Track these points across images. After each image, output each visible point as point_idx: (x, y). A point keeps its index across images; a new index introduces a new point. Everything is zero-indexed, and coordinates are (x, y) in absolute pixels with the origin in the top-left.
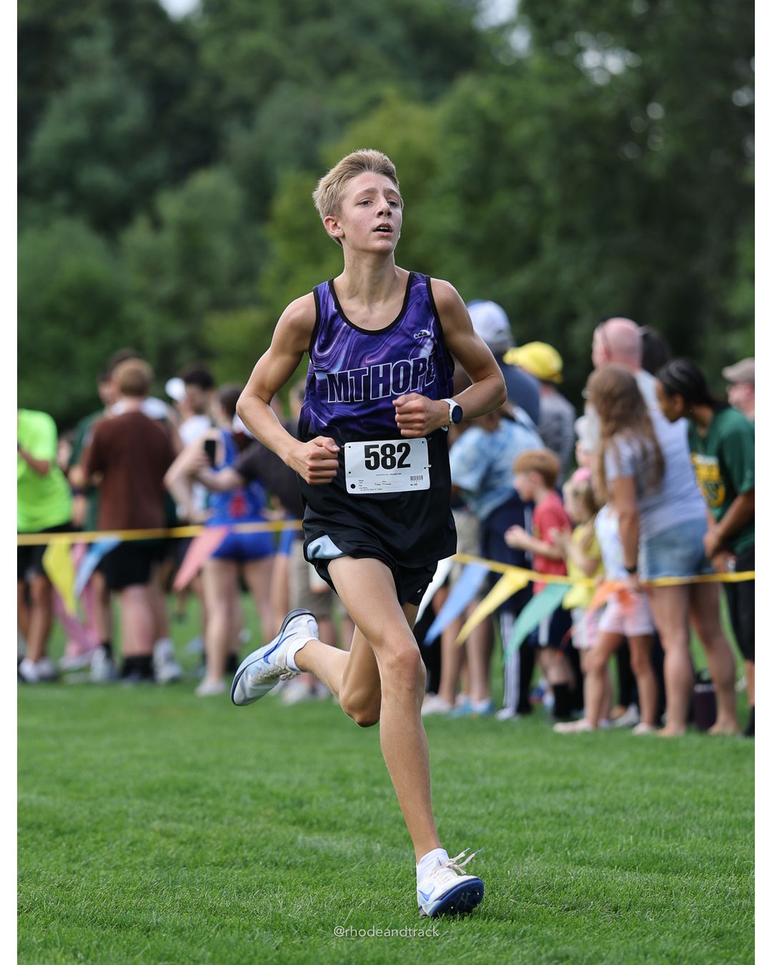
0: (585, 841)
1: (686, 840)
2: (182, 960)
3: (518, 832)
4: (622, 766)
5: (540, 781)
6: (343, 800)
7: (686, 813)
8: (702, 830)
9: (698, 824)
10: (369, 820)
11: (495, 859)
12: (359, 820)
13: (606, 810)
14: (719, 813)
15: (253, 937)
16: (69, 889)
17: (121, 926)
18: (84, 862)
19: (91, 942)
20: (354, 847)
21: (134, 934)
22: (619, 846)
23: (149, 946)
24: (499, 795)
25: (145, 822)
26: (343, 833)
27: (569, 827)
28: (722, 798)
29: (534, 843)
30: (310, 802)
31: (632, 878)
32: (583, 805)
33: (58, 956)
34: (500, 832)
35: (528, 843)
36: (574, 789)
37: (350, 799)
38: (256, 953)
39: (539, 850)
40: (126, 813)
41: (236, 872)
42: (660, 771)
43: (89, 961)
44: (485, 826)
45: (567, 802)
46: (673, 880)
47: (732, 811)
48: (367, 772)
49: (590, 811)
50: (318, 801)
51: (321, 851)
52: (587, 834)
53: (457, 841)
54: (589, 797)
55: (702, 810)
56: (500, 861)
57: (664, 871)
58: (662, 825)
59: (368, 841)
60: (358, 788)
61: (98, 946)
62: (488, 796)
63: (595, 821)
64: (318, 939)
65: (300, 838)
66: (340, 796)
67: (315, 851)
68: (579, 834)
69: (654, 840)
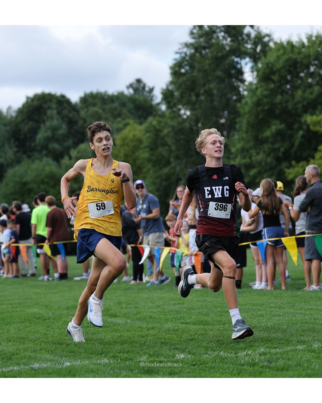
0: (184, 318)
1: (210, 316)
2: (76, 353)
3: (166, 316)
4: (193, 298)
5: (172, 302)
6: (120, 309)
7: (210, 309)
8: (214, 314)
9: (213, 312)
10: (127, 314)
11: (160, 323)
12: (124, 314)
13: (189, 309)
14: (219, 309)
15: (95, 346)
16: (47, 335)
17: (61, 344)
18: (51, 327)
19: (52, 348)
20: (123, 321)
21: (64, 346)
22: (192, 319)
23: (68, 349)
24: (161, 306)
25: (67, 316)
26: (120, 318)
27: (179, 314)
28: (219, 305)
29: (170, 319)
30: (111, 310)
31: (195, 327)
32: (183, 308)
33: (44, 353)
34: (161, 316)
35: (168, 319)
36: (181, 304)
37: (122, 308)
38: (96, 350)
39: (172, 320)
40: (63, 314)
41: (92, 329)
42: (204, 299)
43: (52, 354)
44: (157, 315)
45: (179, 307)
46: (206, 327)
47: (222, 308)
48: (126, 302)
49: (185, 310)
50: (113, 309)
51: (114, 322)
52: (184, 315)
53: (150, 319)
54: (185, 306)
55: (214, 308)
56: (161, 324)
57: (204, 325)
58: (204, 313)
59: (126, 320)
60: (124, 306)
61: (54, 350)
62: (158, 307)
63: (186, 312)
64: (113, 346)
65: (108, 320)
66: (119, 308)
67: (112, 323)
68: (182, 316)
69: (202, 317)
